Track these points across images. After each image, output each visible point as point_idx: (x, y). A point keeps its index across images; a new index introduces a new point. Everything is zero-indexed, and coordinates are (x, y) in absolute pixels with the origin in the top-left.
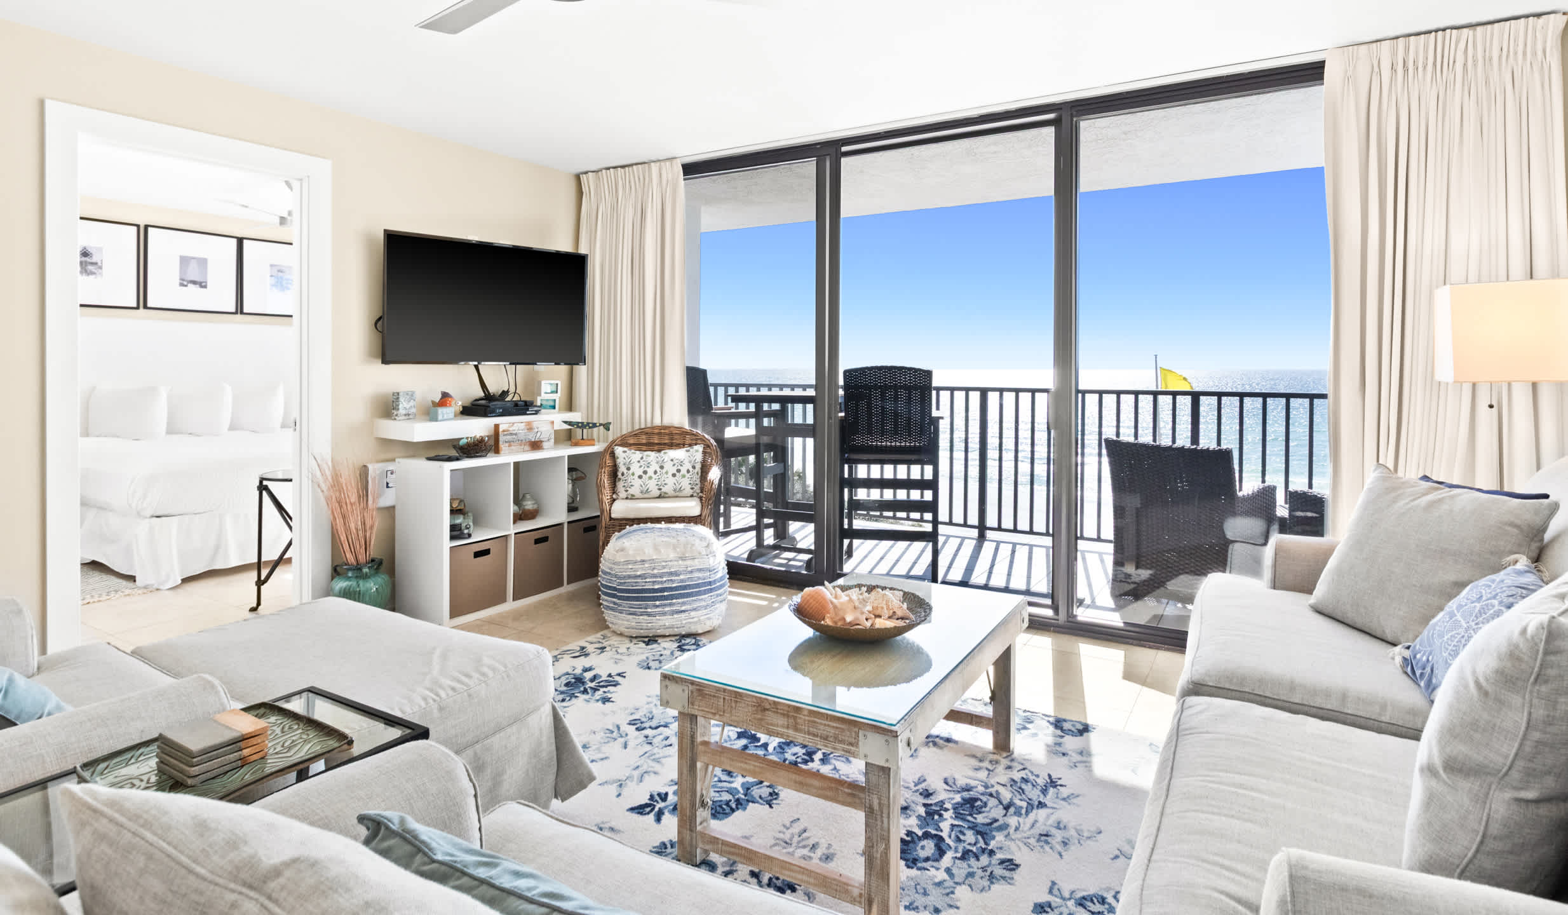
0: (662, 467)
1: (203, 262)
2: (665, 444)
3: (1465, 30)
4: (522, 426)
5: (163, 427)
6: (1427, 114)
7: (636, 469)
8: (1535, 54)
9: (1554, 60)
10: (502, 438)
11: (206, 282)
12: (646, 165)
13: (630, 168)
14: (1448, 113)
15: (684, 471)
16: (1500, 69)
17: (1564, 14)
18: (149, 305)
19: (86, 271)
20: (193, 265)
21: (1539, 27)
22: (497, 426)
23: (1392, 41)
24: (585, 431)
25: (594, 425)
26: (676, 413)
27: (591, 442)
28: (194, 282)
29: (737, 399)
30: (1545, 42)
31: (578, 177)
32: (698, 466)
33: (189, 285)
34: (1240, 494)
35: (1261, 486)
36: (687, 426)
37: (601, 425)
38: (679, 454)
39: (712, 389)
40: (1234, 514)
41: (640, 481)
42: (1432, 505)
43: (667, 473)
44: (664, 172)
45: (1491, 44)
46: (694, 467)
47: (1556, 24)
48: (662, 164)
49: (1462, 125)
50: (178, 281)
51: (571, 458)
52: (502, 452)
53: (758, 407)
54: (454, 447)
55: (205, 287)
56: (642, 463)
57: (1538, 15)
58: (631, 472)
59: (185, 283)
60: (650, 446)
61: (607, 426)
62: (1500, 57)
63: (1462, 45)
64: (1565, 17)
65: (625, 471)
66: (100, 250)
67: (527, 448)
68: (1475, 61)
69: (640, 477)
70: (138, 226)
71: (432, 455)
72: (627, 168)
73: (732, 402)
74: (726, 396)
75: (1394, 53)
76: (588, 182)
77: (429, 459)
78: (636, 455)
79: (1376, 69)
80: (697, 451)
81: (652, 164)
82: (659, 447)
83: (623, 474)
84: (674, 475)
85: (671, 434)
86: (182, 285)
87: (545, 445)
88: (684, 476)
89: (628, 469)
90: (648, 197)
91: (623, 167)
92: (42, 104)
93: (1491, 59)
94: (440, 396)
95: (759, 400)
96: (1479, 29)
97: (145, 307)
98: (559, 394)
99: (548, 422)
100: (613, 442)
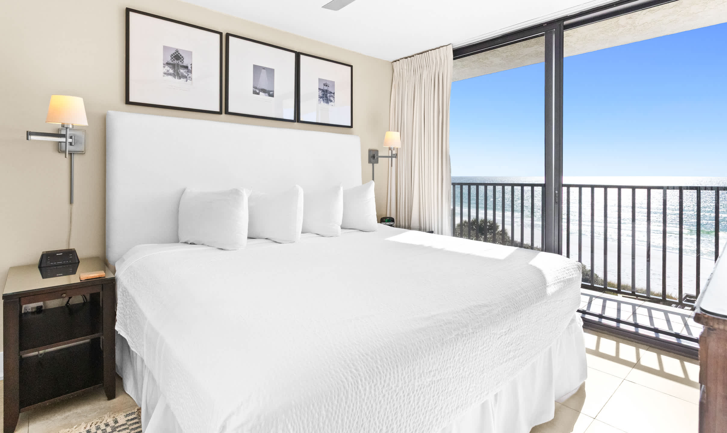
1: (271, 72)
5: (245, 233)
11: (273, 91)
18: (230, 110)
19: (178, 74)
20: (264, 73)
28: (264, 91)
33: (261, 93)
50: (251, 89)
55: (272, 96)
59: (258, 91)
66: (190, 53)
70: (221, 34)
86: (255, 93)
97: (227, 112)
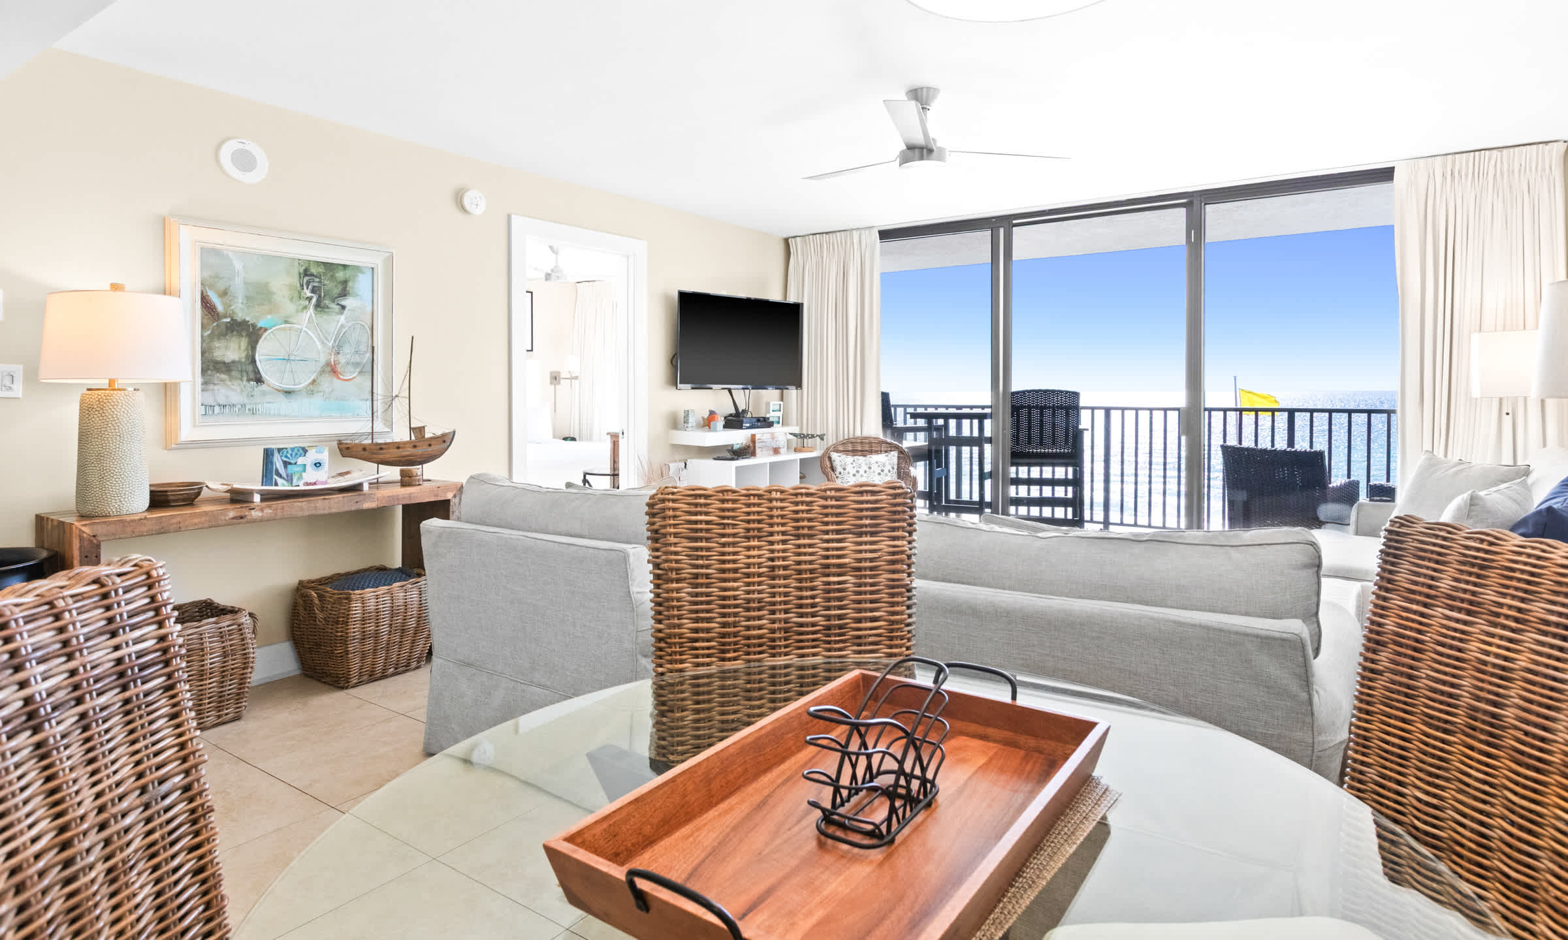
0: (870, 468)
2: (866, 451)
3: (1495, 152)
4: (768, 436)
6: (1468, 210)
7: (849, 468)
8: (1544, 170)
9: (1558, 173)
10: (757, 445)
12: (848, 232)
13: (834, 235)
14: (1483, 210)
15: (886, 471)
16: (1520, 181)
17: (1565, 142)
21: (1546, 152)
22: (753, 436)
23: (1443, 157)
24: (805, 440)
25: (813, 436)
26: (873, 427)
27: (812, 449)
29: (915, 416)
30: (1551, 161)
31: (786, 241)
32: (896, 467)
34: (1330, 486)
35: (1347, 480)
36: (881, 436)
37: (817, 435)
38: (881, 458)
39: (893, 409)
40: (1325, 501)
41: (854, 478)
42: (1457, 473)
43: (874, 472)
44: (863, 237)
45: (1513, 161)
46: (893, 468)
47: (1558, 150)
48: (863, 232)
49: (1492, 223)
51: (801, 460)
52: (757, 455)
53: (930, 423)
54: (729, 451)
56: (854, 465)
57: (1546, 143)
58: (846, 472)
60: (854, 452)
61: (822, 437)
62: (1520, 170)
63: (1493, 162)
64: (1566, 144)
65: (842, 471)
67: (771, 452)
68: (1502, 174)
69: (854, 475)
71: (715, 456)
72: (831, 235)
73: (911, 418)
74: (906, 413)
75: (1444, 166)
76: (796, 246)
77: (715, 459)
78: (849, 459)
79: (1432, 176)
80: (894, 456)
81: (854, 232)
82: (864, 453)
83: (840, 473)
84: (879, 474)
85: (870, 443)
87: (782, 451)
88: (886, 475)
89: (844, 469)
90: (850, 255)
91: (827, 233)
92: (509, 217)
93: (1513, 172)
94: (708, 413)
95: (929, 417)
96: (1505, 151)
98: (782, 412)
99: (780, 434)
100: (828, 449)
